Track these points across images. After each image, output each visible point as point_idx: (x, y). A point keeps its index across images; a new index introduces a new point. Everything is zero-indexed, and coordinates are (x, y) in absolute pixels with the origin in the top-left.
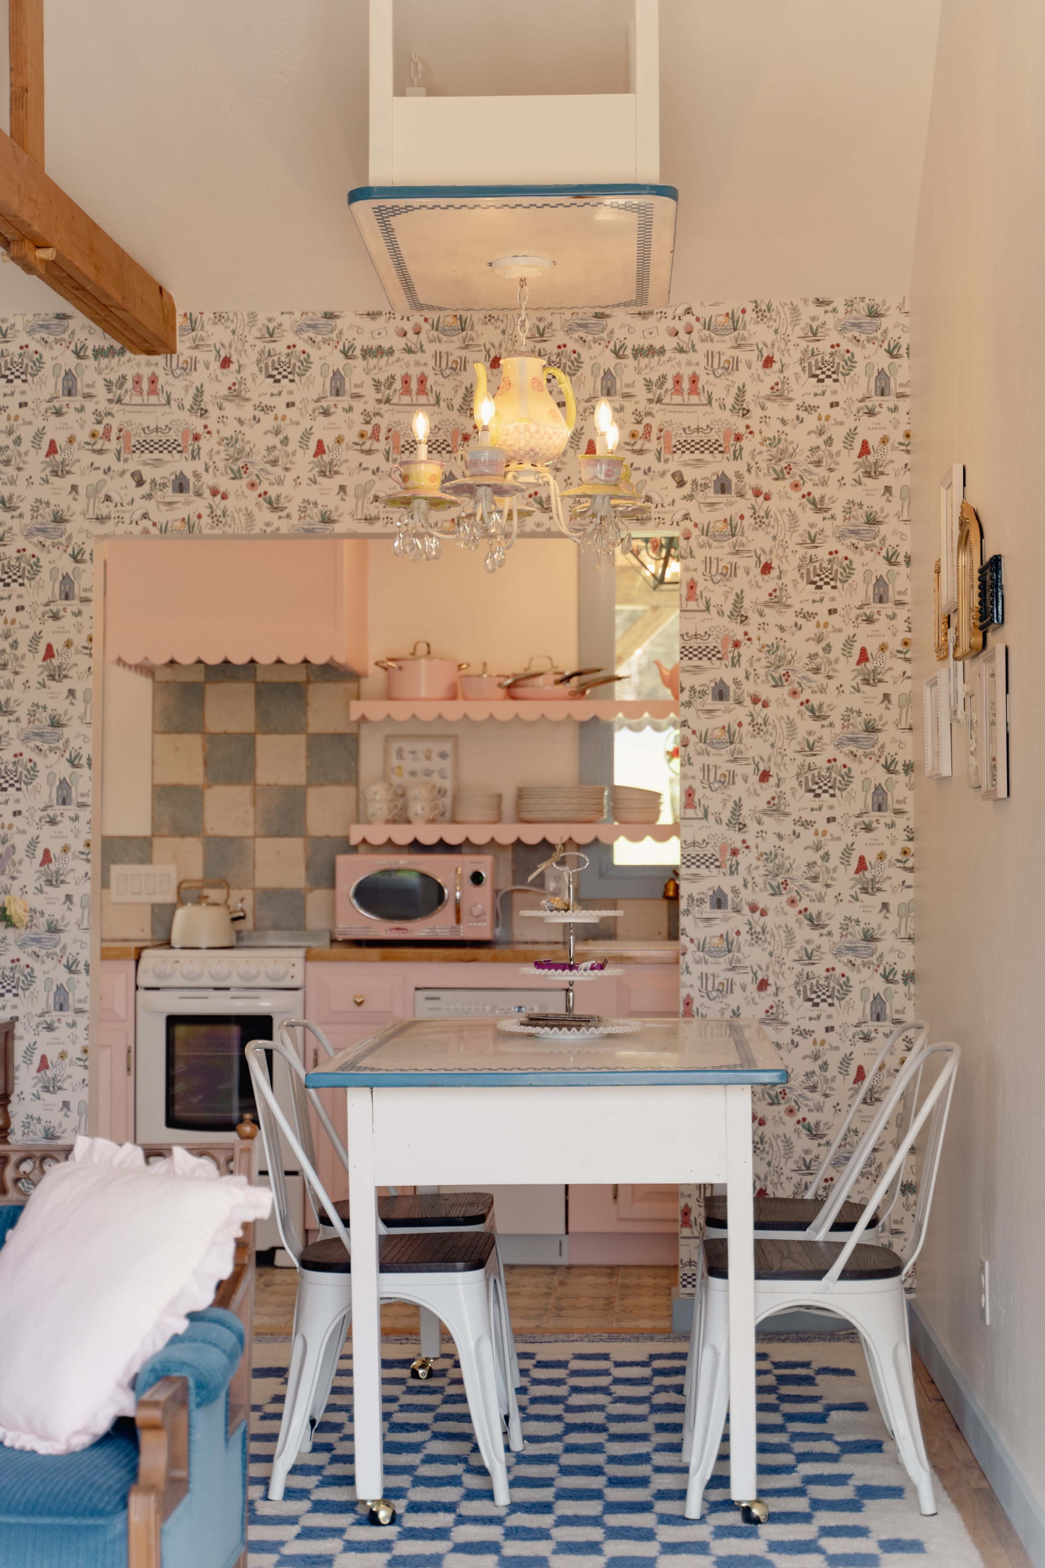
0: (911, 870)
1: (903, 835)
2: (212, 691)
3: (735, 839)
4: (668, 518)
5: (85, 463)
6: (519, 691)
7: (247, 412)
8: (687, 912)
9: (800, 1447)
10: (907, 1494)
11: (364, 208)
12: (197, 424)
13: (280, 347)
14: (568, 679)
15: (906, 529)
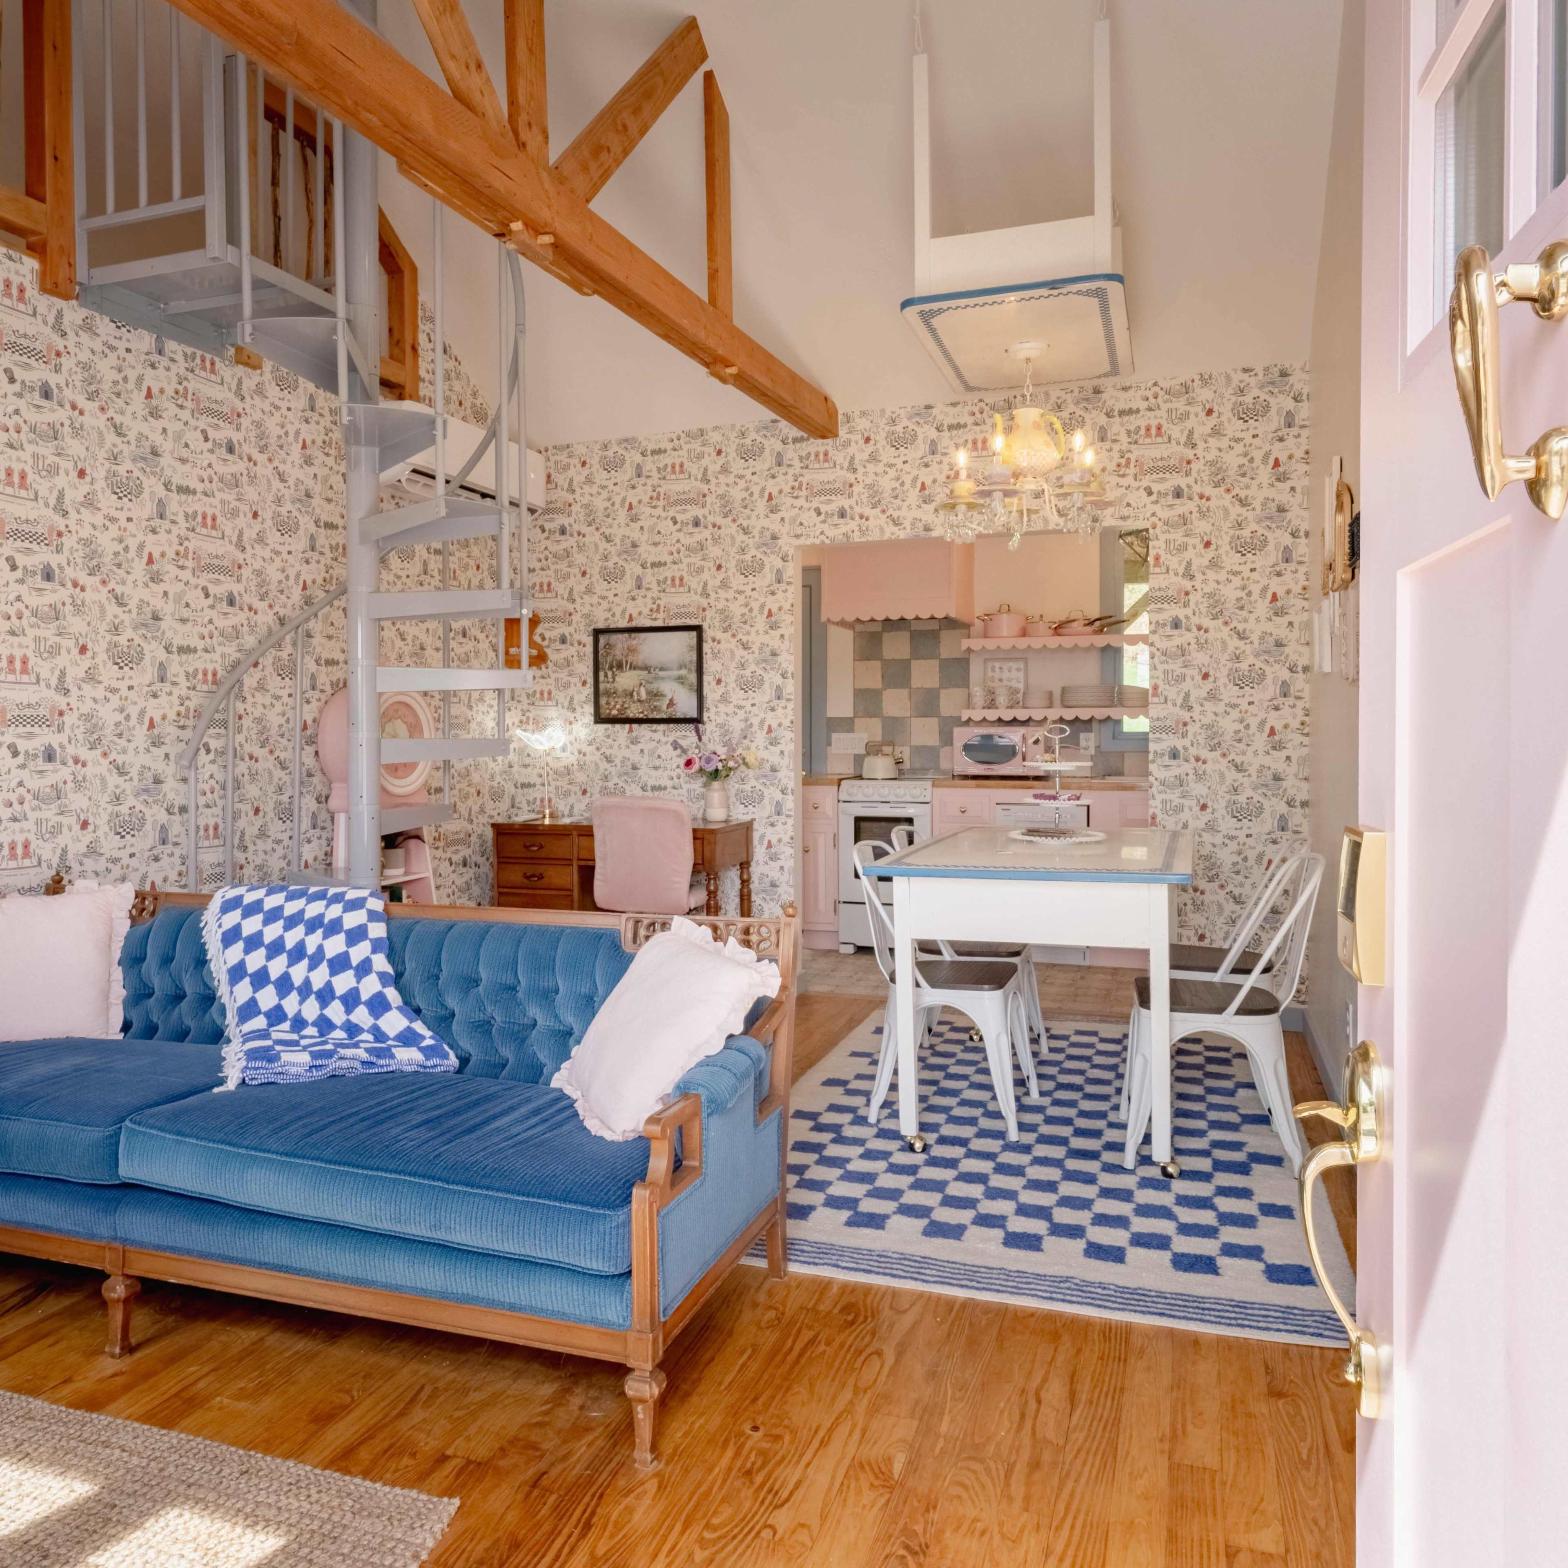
0: (1307, 735)
1: (1302, 713)
2: (886, 636)
3: (1186, 716)
4: (1141, 516)
5: (788, 505)
6: (1061, 631)
7: (880, 468)
8: (1153, 761)
9: (1213, 1115)
10: (1285, 1163)
11: (912, 312)
12: (851, 478)
13: (899, 428)
14: (1091, 623)
15: (1306, 514)
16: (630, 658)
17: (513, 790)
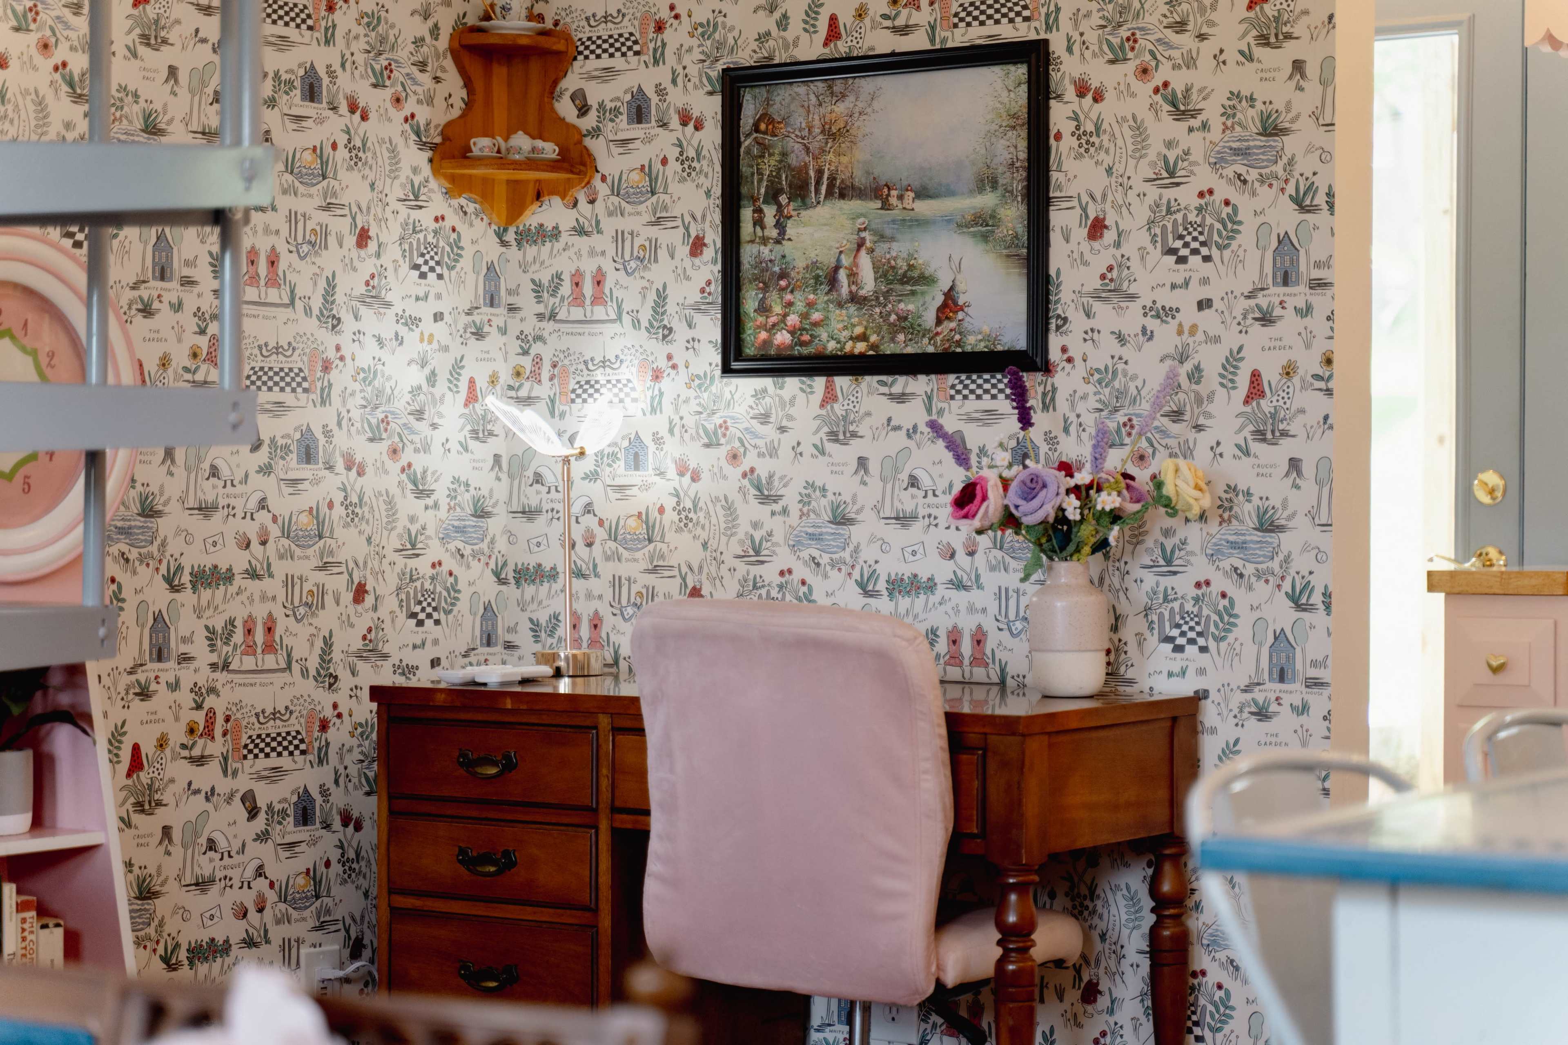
16: (829, 166)
17: (488, 588)
